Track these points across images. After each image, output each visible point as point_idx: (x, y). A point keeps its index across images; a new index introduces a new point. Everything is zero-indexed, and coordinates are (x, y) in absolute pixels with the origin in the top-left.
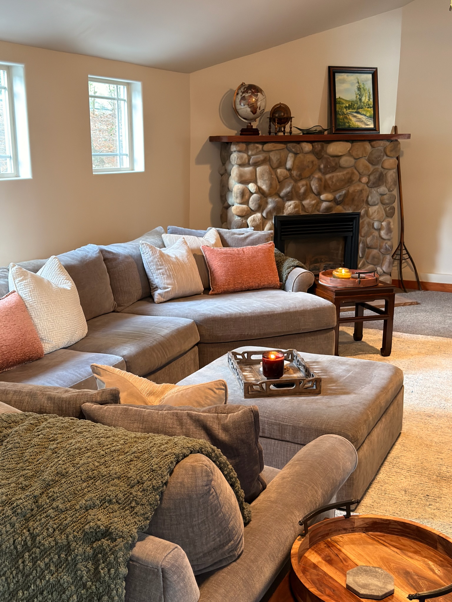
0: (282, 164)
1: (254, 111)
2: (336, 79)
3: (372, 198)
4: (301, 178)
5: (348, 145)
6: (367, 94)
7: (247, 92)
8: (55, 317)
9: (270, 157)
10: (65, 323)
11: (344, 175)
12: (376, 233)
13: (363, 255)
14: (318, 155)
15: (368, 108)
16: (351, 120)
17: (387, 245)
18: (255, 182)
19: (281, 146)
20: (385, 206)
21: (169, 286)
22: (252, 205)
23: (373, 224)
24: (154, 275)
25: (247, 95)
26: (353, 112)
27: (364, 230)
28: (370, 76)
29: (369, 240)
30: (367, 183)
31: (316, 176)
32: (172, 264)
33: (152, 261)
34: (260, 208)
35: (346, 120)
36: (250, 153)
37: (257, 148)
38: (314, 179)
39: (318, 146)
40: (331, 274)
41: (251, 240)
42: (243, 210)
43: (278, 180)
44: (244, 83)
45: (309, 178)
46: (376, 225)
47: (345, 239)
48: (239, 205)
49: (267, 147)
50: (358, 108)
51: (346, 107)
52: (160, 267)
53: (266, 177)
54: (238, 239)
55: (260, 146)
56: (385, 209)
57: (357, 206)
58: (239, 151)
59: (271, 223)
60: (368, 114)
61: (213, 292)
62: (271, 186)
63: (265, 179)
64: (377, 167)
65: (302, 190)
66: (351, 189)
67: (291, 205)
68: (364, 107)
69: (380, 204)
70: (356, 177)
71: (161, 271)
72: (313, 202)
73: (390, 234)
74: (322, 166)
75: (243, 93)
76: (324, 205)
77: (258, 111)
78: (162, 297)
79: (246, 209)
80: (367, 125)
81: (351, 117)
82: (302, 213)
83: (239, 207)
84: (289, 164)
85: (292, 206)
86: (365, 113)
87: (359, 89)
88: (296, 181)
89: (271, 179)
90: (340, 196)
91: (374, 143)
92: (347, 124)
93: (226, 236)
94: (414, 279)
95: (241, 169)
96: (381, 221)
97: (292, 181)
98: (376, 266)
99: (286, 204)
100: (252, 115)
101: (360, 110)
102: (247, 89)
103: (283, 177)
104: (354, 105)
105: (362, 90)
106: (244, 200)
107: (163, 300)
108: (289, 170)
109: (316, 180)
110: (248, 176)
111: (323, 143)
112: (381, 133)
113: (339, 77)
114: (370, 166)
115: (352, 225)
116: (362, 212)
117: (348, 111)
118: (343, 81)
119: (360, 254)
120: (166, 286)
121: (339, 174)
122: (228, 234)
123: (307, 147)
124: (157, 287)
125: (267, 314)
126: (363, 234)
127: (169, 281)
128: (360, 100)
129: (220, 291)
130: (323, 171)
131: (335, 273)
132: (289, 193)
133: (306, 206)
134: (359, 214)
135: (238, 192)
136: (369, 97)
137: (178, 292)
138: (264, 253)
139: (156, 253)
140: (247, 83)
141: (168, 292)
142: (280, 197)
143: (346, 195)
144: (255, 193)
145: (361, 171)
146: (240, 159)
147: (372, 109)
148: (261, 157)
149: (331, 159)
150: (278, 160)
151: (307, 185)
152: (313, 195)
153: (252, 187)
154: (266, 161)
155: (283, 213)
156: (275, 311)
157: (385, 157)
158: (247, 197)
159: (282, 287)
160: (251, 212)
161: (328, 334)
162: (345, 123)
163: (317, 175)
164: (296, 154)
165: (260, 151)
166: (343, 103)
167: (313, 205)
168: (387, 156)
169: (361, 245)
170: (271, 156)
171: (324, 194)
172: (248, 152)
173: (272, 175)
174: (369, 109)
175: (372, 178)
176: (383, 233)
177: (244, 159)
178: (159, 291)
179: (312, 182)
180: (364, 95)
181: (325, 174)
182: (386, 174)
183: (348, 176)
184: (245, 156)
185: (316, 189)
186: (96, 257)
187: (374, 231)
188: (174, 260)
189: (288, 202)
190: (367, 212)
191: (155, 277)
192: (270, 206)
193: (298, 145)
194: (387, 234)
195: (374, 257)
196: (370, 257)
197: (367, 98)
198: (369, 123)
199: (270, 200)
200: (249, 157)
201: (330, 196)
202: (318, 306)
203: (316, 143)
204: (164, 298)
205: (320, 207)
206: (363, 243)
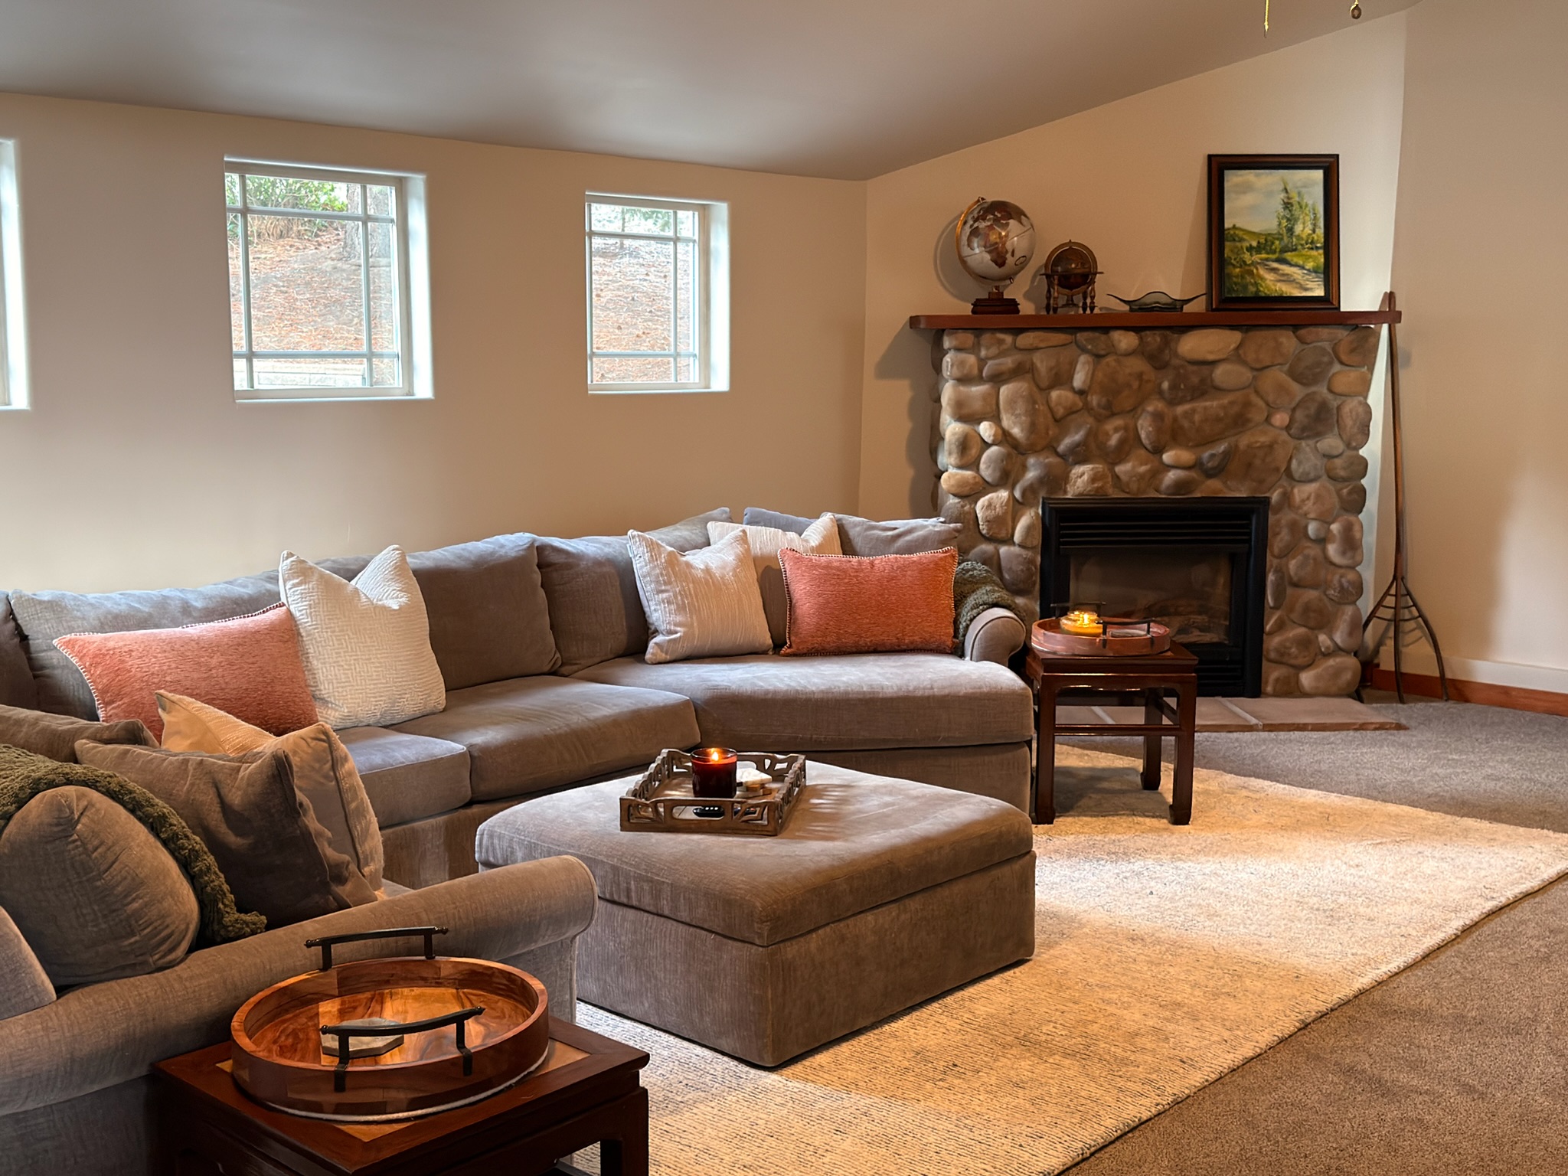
0: (1061, 378)
1: (1000, 261)
2: (1226, 185)
3: (1300, 463)
4: (1110, 411)
5: (1234, 337)
6: (1307, 218)
7: (984, 219)
9: (1032, 360)
11: (1224, 407)
12: (1314, 551)
13: (1276, 599)
14: (1158, 360)
15: (1312, 249)
16: (1262, 279)
17: (1343, 580)
18: (996, 418)
19: (1061, 338)
20: (1340, 486)
21: (679, 629)
22: (986, 470)
23: (1306, 527)
24: (651, 603)
25: (982, 225)
26: (1267, 260)
27: (1279, 541)
28: (1318, 175)
29: (1293, 565)
30: (1288, 428)
31: (1150, 409)
32: (693, 583)
34: (1006, 478)
35: (1249, 279)
36: (983, 353)
37: (1001, 342)
38: (1143, 417)
39: (1154, 339)
40: (1055, 627)
42: (962, 483)
43: (1053, 417)
44: (983, 199)
45: (1134, 411)
46: (1312, 528)
47: (1233, 558)
48: (955, 471)
49: (1026, 339)
50: (1284, 250)
51: (1250, 249)
52: (663, 588)
53: (1021, 408)
54: (878, 539)
55: (1008, 339)
56: (1338, 492)
57: (1261, 482)
58: (958, 349)
59: (1033, 514)
60: (1310, 265)
61: (789, 651)
62: (1032, 428)
63: (1018, 412)
64: (1313, 389)
65: (1114, 440)
66: (1244, 441)
67: (1083, 474)
68: (1299, 247)
69: (1325, 477)
70: (1257, 416)
71: (665, 595)
72: (1143, 469)
73: (1349, 554)
74: (1166, 385)
75: (975, 221)
76: (1172, 476)
77: (1010, 260)
78: (662, 651)
79: (971, 481)
81: (1262, 272)
82: (1114, 493)
83: (957, 474)
84: (1079, 380)
85: (1085, 477)
86: (1301, 263)
87: (1287, 205)
88: (1100, 419)
89: (1032, 413)
90: (1213, 456)
91: (1303, 332)
92: (1252, 289)
93: (853, 533)
95: (962, 388)
96: (1325, 520)
97: (1091, 420)
98: (1316, 632)
99: (1073, 471)
100: (995, 270)
101: (1288, 256)
102: (985, 212)
103: (1065, 408)
104: (1273, 243)
105: (1296, 207)
106: (966, 460)
107: (663, 656)
108: (1081, 393)
109: (1149, 418)
110: (977, 406)
111: (1168, 332)
112: (1342, 309)
113: (1233, 179)
114: (1295, 387)
115: (1249, 526)
116: (1275, 497)
117: (1257, 258)
118: (1247, 188)
119: (1270, 600)
120: (672, 628)
121: (1212, 405)
123: (1125, 341)
124: (656, 632)
126: (1276, 551)
127: (679, 619)
128: (1290, 230)
129: (803, 648)
130: (1167, 395)
132: (1078, 445)
133: (1124, 478)
134: (1266, 501)
135: (953, 441)
136: (1315, 225)
137: (696, 644)
139: (660, 557)
140: (990, 199)
141: (674, 640)
142: (1058, 454)
143: (1227, 455)
144: (994, 444)
145: (1271, 398)
146: (958, 368)
147: (1321, 251)
148: (1009, 362)
149: (1191, 368)
150: (1051, 369)
151: (1126, 428)
152: (1143, 452)
153: (986, 430)
154: (1018, 372)
155: (1065, 492)
156: (878, 693)
157: (1337, 367)
158: (974, 452)
160: (986, 487)
161: (1009, 755)
162: (1245, 287)
163: (1154, 406)
164: (1098, 357)
165: (1008, 350)
166: (1241, 240)
167: (1142, 477)
168: (1342, 363)
169: (1271, 577)
170: (1035, 361)
171: (1171, 449)
172: (980, 351)
173: (1035, 402)
174: (1314, 253)
175: (1299, 415)
176: (1332, 550)
177: (967, 367)
178: (659, 639)
179: (1140, 422)
180: (1301, 221)
181: (1172, 403)
182: (1339, 408)
183: (1236, 409)
184: (971, 359)
185: (1148, 437)
187: (1309, 544)
189: (1077, 467)
190: (1287, 497)
191: (652, 608)
192: (1031, 475)
193: (1103, 337)
194: (1344, 553)
195: (1307, 609)
196: (1299, 607)
197: (1311, 226)
199: (1031, 461)
200: (982, 362)
201: (1186, 456)
202: (985, 690)
203: (1148, 332)
204: (666, 654)
205: (1161, 481)
206: (1276, 571)
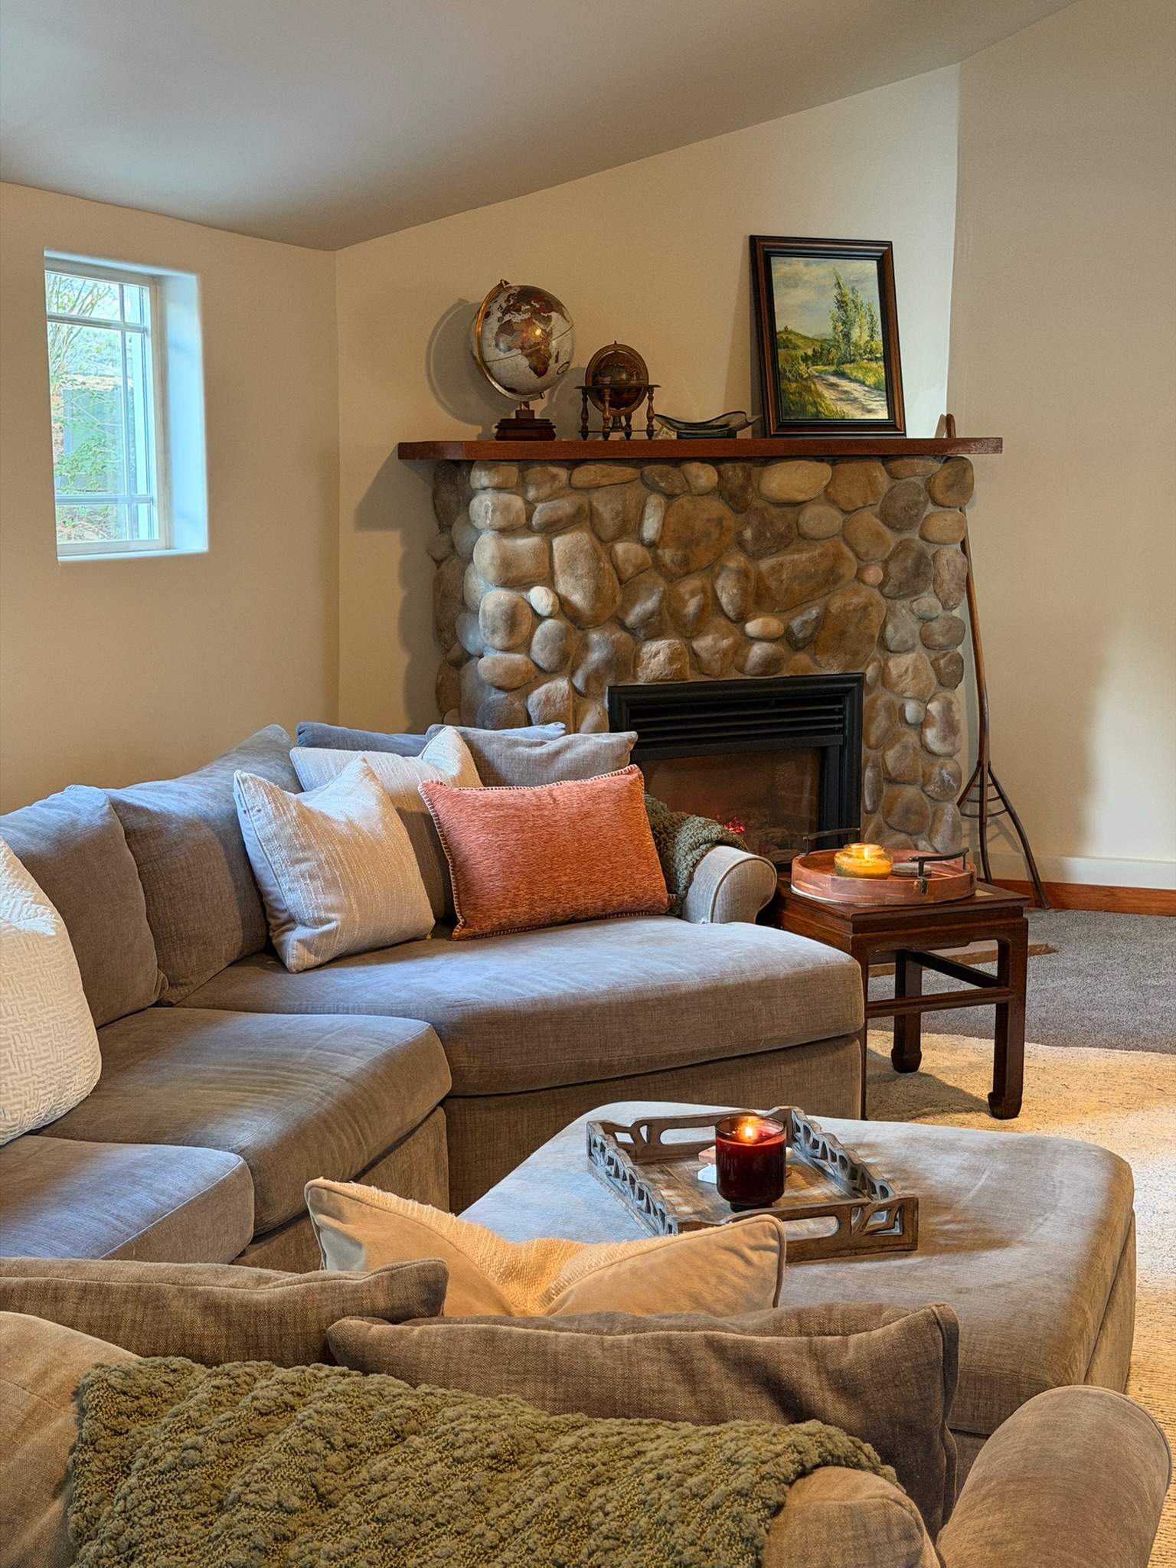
0: (630, 527)
1: (540, 367)
2: (775, 276)
3: (896, 630)
4: (686, 568)
5: (824, 470)
6: (865, 321)
7: (518, 310)
8: (13, 1029)
9: (590, 504)
10: (42, 1048)
11: (812, 560)
12: (911, 738)
13: (875, 803)
14: (736, 499)
15: (871, 360)
16: (821, 396)
17: (944, 772)
18: (550, 582)
19: (627, 472)
20: (933, 655)
21: (332, 915)
22: (541, 653)
23: (902, 709)
24: (281, 880)
25: (517, 318)
26: (826, 372)
27: (877, 726)
28: (871, 267)
29: (891, 756)
30: (881, 586)
31: (732, 564)
32: (340, 842)
33: (276, 836)
34: (566, 662)
35: (807, 397)
36: (532, 493)
37: (554, 478)
38: (724, 575)
39: (735, 473)
40: (829, 865)
41: (572, 761)
42: (512, 671)
43: (618, 577)
44: (506, 283)
45: (712, 570)
46: (911, 710)
47: (822, 753)
48: (499, 655)
49: (586, 474)
50: (842, 362)
51: (806, 358)
52: (301, 855)
53: (582, 567)
54: (529, 759)
55: (562, 473)
56: (934, 664)
57: (855, 654)
58: (499, 488)
59: (599, 709)
60: (871, 380)
61: (465, 931)
62: (597, 594)
63: (580, 572)
64: (906, 536)
65: (692, 606)
66: (836, 605)
67: (657, 653)
68: (858, 358)
69: (919, 645)
70: (849, 570)
71: (304, 866)
72: (726, 643)
73: (950, 739)
74: (748, 534)
75: (505, 312)
76: (758, 651)
77: (553, 366)
78: (309, 951)
79: (523, 668)
80: (870, 411)
81: (821, 388)
82: (693, 677)
83: (500, 661)
84: (651, 528)
85: (661, 657)
86: (860, 376)
87: (841, 304)
88: (672, 578)
89: (597, 574)
90: (805, 623)
91: (896, 464)
92: (812, 409)
93: (491, 751)
94: (1024, 876)
95: (508, 543)
96: (923, 700)
97: (661, 580)
98: (914, 837)
99: (644, 650)
100: (533, 380)
101: (847, 368)
102: (517, 301)
103: (634, 566)
104: (829, 352)
105: (851, 306)
106: (518, 639)
107: (312, 959)
108: (652, 545)
109: (733, 577)
110: (528, 565)
111: (749, 465)
112: (909, 436)
113: (782, 268)
114: (888, 533)
115: (841, 712)
116: (870, 672)
117: (814, 370)
118: (794, 282)
119: (868, 802)
120: (323, 914)
121: (800, 558)
122: (495, 746)
123: (704, 476)
124: (292, 921)
125: (659, 994)
126: (873, 740)
127: (331, 900)
128: (847, 336)
129: (487, 926)
130: (750, 547)
131: (842, 859)
132: (652, 614)
133: (704, 655)
134: (860, 679)
135: (498, 614)
136: (872, 329)
137: (361, 933)
138: (617, 803)
139: (289, 808)
140: (517, 281)
141: (328, 934)
142: (624, 627)
143: (820, 622)
144: (550, 617)
145: (862, 549)
146: (502, 514)
147: (881, 363)
148: (565, 506)
149: (775, 511)
150: (618, 514)
151: (704, 591)
152: (723, 622)
153: (540, 598)
154: (583, 518)
155: (635, 677)
156: (679, 986)
157: (930, 508)
158: (525, 628)
159: (677, 909)
160: (544, 674)
161: (841, 1053)
162: (803, 407)
163: (736, 561)
164: (670, 497)
165: (563, 488)
166: (796, 347)
167: (725, 653)
168: (936, 503)
169: (868, 774)
170: (595, 504)
171: (754, 618)
172: (526, 492)
173: (599, 559)
174: (874, 365)
175: (894, 569)
176: (931, 735)
177: (513, 514)
178: (300, 932)
179: (720, 583)
180: (856, 325)
181: (755, 556)
182: (934, 556)
183: (826, 563)
184: (517, 502)
185: (732, 603)
186: (103, 826)
187: (907, 730)
188: (345, 830)
189: (648, 643)
190: (883, 672)
191: (285, 887)
192: (596, 656)
193: (675, 471)
194: (944, 739)
195: (907, 811)
196: (897, 810)
197: (865, 333)
198: (873, 406)
199: (595, 637)
200: (530, 506)
201: (774, 625)
202: (810, 966)
203: (729, 465)
204: (316, 954)
205: (746, 658)
206: (874, 766)
